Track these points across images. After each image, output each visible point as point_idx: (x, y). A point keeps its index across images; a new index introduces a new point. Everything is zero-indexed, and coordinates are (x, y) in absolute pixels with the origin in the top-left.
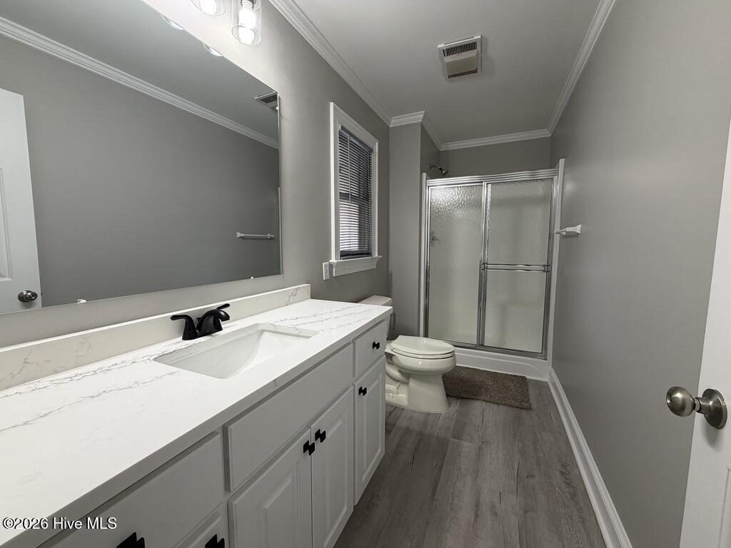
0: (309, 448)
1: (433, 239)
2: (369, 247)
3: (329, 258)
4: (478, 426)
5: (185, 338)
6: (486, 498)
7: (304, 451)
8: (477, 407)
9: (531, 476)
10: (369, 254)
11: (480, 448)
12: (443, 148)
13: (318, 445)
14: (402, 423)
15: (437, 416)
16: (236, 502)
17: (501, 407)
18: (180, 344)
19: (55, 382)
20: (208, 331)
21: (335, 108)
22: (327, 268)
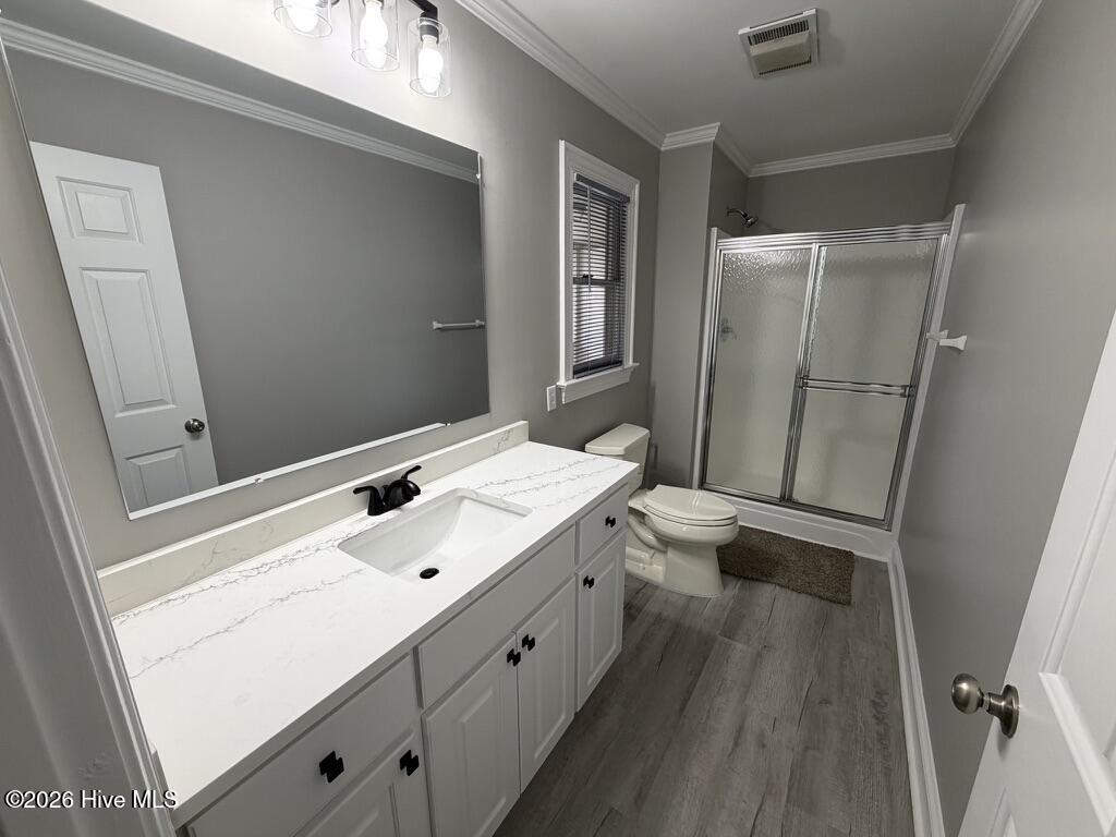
0: (514, 658)
1: (724, 331)
2: (620, 353)
3: (558, 379)
4: (762, 623)
5: (370, 513)
6: (754, 722)
7: (508, 661)
8: (766, 593)
9: (826, 701)
10: (618, 362)
11: (759, 655)
12: (755, 173)
13: (526, 654)
14: (652, 607)
15: (704, 601)
16: (429, 718)
17: (803, 597)
18: (364, 523)
19: (244, 573)
20: (396, 502)
21: (566, 149)
22: (554, 394)
